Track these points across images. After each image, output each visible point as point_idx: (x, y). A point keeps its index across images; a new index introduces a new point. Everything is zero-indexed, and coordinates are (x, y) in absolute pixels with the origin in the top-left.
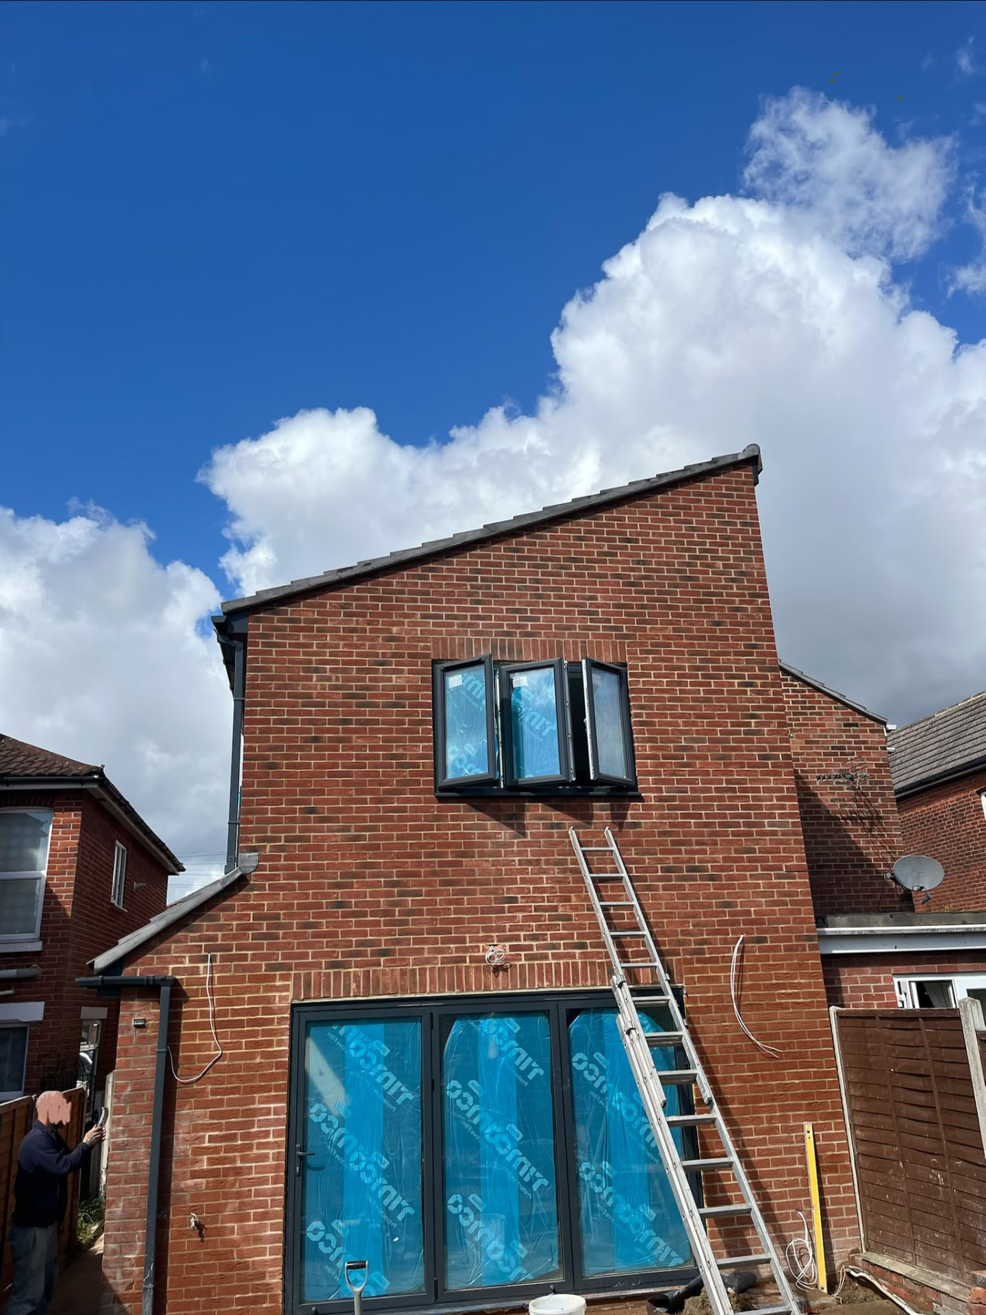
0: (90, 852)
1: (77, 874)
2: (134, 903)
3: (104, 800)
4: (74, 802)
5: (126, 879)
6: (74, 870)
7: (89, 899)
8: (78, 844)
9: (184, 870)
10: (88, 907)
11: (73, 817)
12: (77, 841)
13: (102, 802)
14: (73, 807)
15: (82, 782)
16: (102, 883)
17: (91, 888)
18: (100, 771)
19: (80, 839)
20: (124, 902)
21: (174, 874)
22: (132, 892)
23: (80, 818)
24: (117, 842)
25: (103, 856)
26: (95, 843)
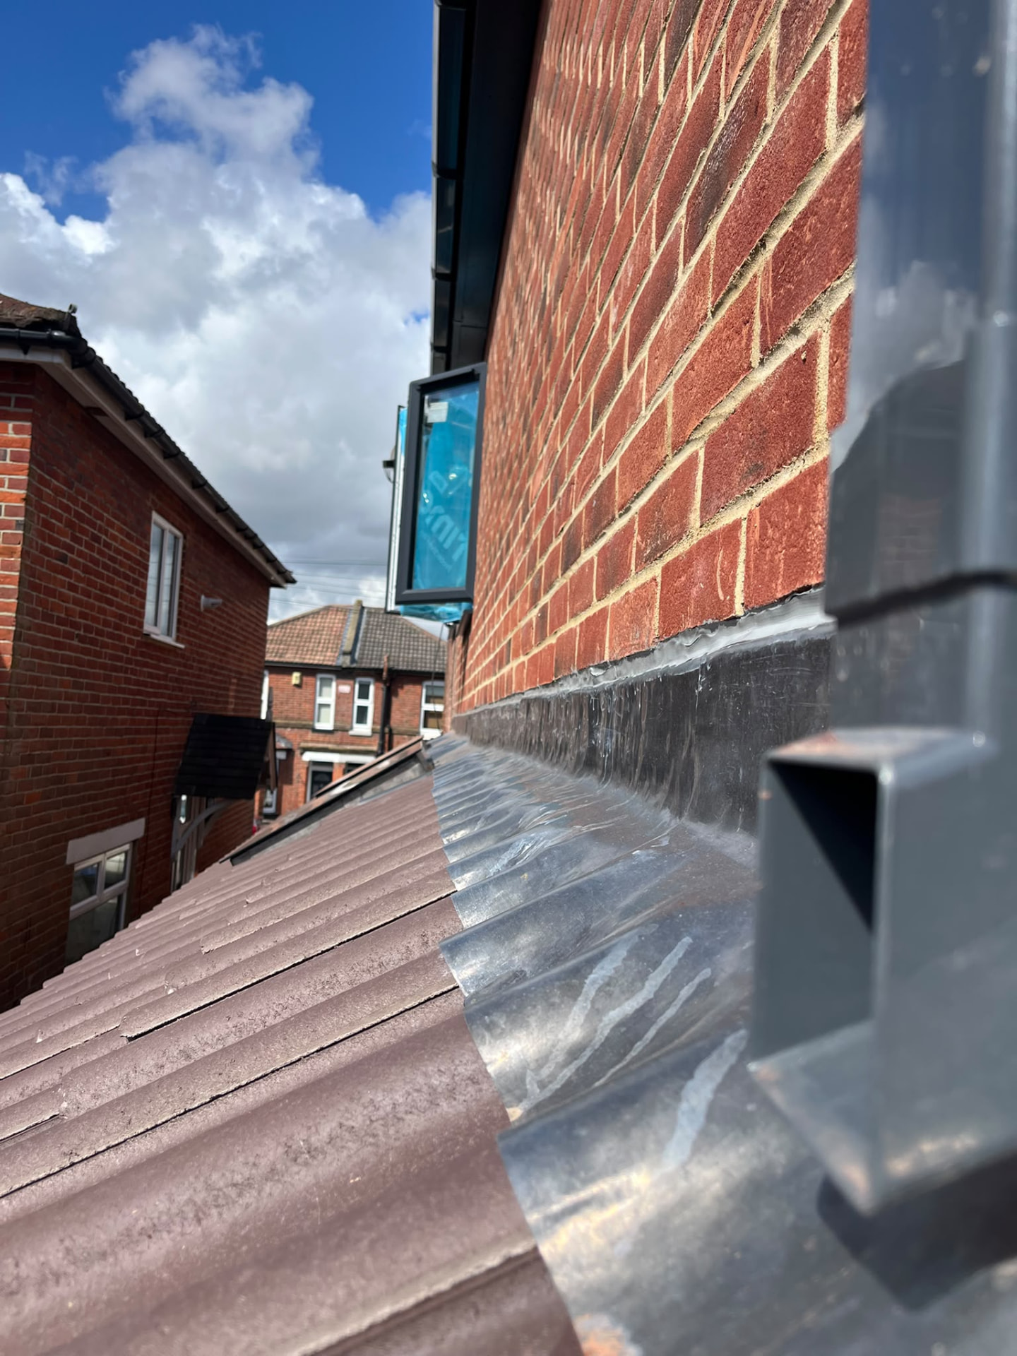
0: (70, 524)
1: (24, 568)
2: (202, 631)
3: (100, 411)
4: (13, 396)
5: (182, 588)
6: (17, 560)
7: (75, 625)
8: (26, 500)
9: (293, 581)
10: (75, 642)
11: (11, 435)
12: (23, 492)
13: (99, 418)
14: (12, 409)
15: (25, 345)
16: (115, 593)
17: (77, 602)
18: (67, 322)
19: (30, 486)
20: (178, 630)
21: (278, 586)
22: (199, 614)
23: (27, 437)
24: (156, 517)
25: (114, 538)
26: (85, 507)
